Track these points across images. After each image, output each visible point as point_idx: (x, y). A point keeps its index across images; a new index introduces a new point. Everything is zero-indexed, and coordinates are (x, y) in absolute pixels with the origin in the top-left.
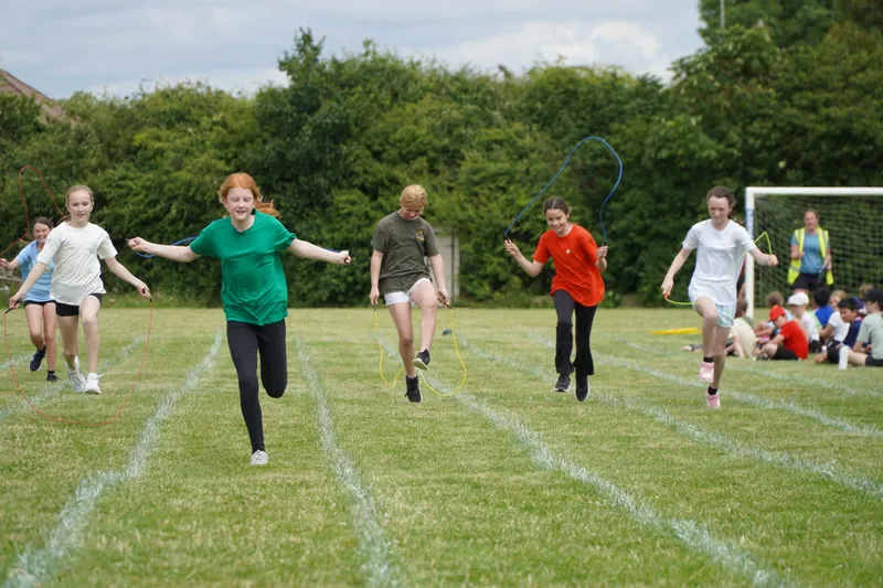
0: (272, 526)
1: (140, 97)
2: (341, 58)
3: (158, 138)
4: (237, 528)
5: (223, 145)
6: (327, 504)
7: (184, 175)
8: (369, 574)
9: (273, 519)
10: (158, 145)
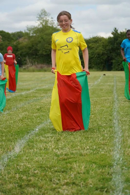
0: (100, 106)
1: (90, 38)
2: (122, 32)
3: (93, 45)
4: (95, 106)
5: (103, 46)
6: (110, 102)
7: (97, 51)
8: (113, 114)
9: (101, 105)
10: (93, 46)
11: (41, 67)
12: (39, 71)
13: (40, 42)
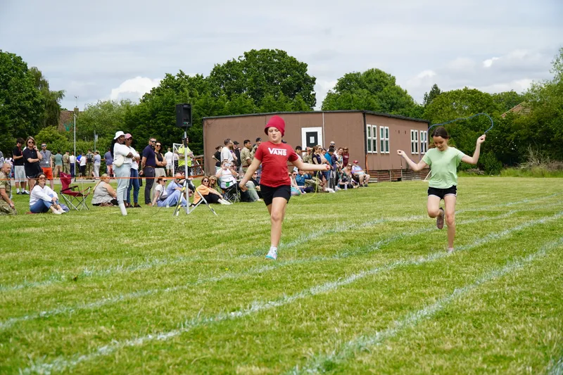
11: (559, 168)
12: (554, 175)
13: (556, 115)
